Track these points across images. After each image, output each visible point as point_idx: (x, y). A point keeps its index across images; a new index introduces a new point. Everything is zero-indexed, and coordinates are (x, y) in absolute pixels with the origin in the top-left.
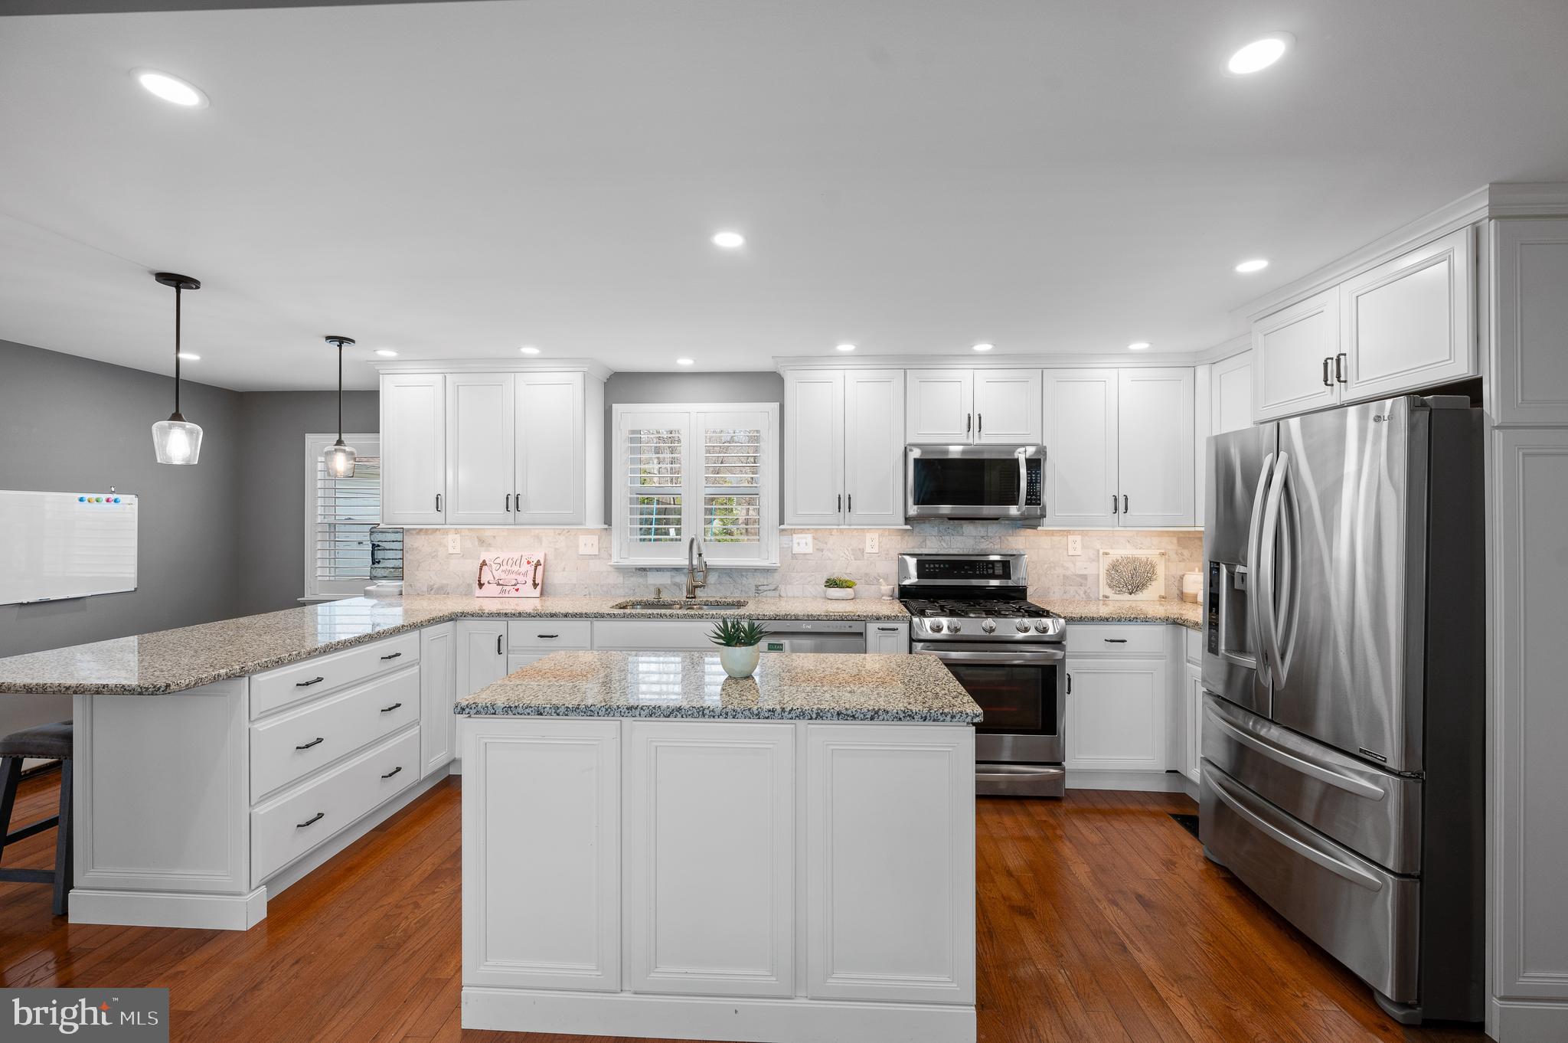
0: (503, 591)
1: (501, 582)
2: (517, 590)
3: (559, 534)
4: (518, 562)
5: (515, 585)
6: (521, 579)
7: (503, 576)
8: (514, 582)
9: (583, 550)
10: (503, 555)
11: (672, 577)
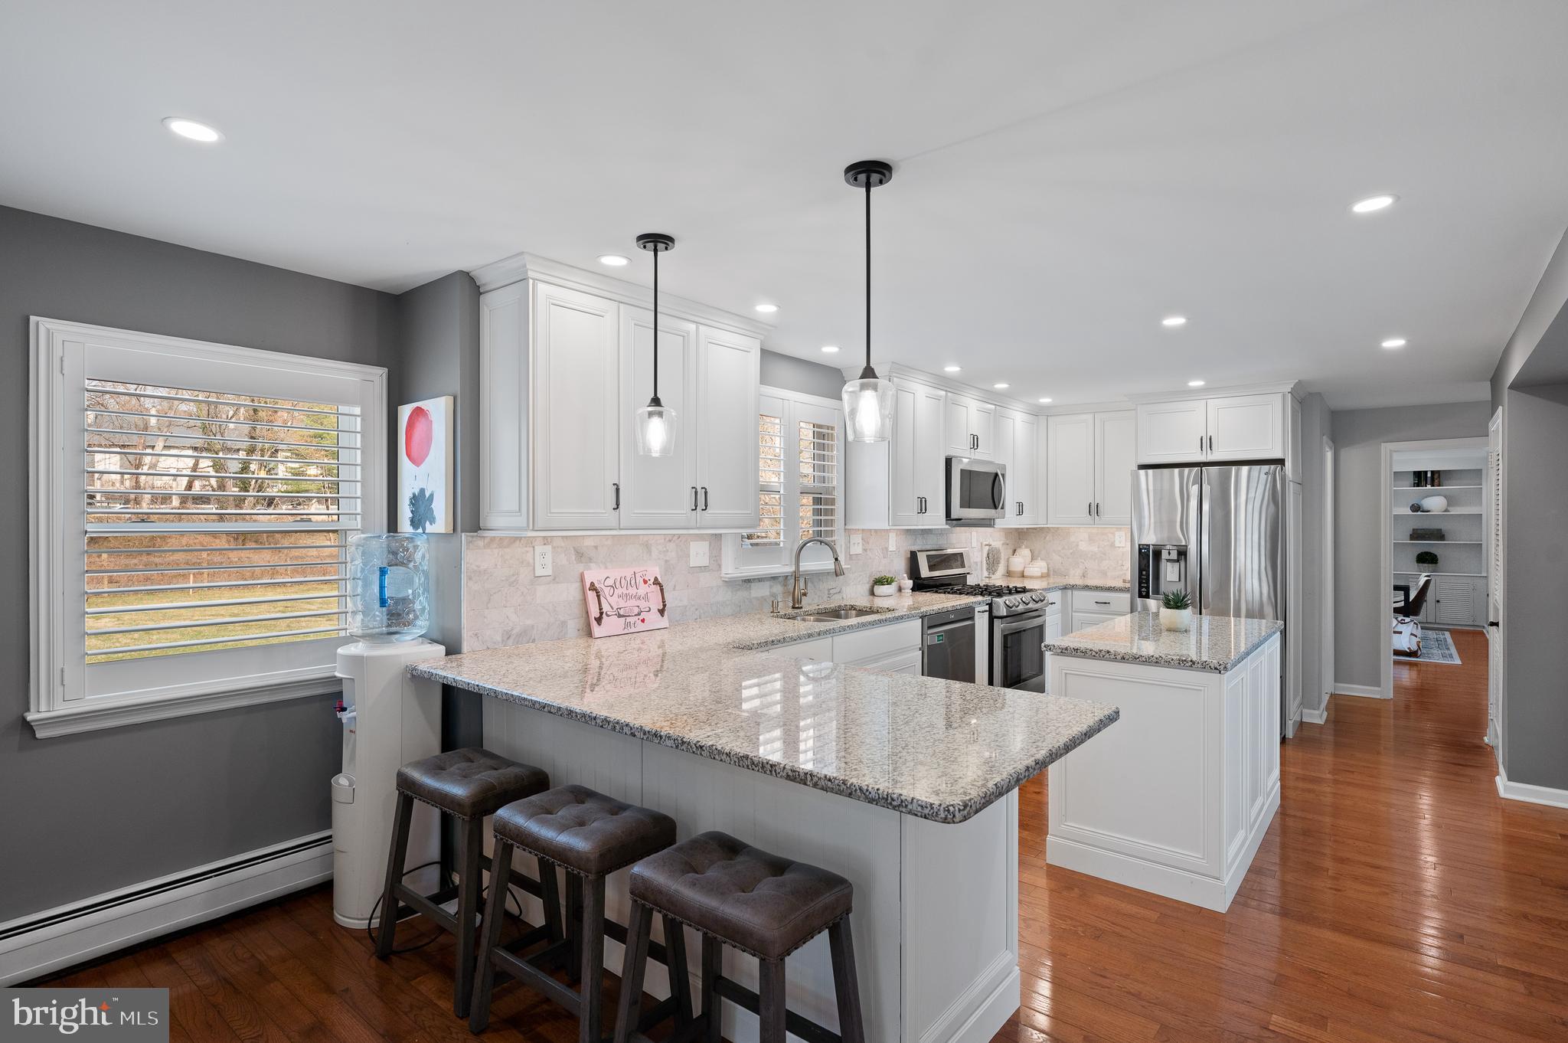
0: (628, 625)
1: (622, 612)
2: (643, 621)
3: (670, 541)
4: (633, 582)
5: (639, 614)
6: (643, 604)
7: (622, 604)
8: (636, 611)
9: (694, 562)
10: (615, 574)
11: (771, 587)
